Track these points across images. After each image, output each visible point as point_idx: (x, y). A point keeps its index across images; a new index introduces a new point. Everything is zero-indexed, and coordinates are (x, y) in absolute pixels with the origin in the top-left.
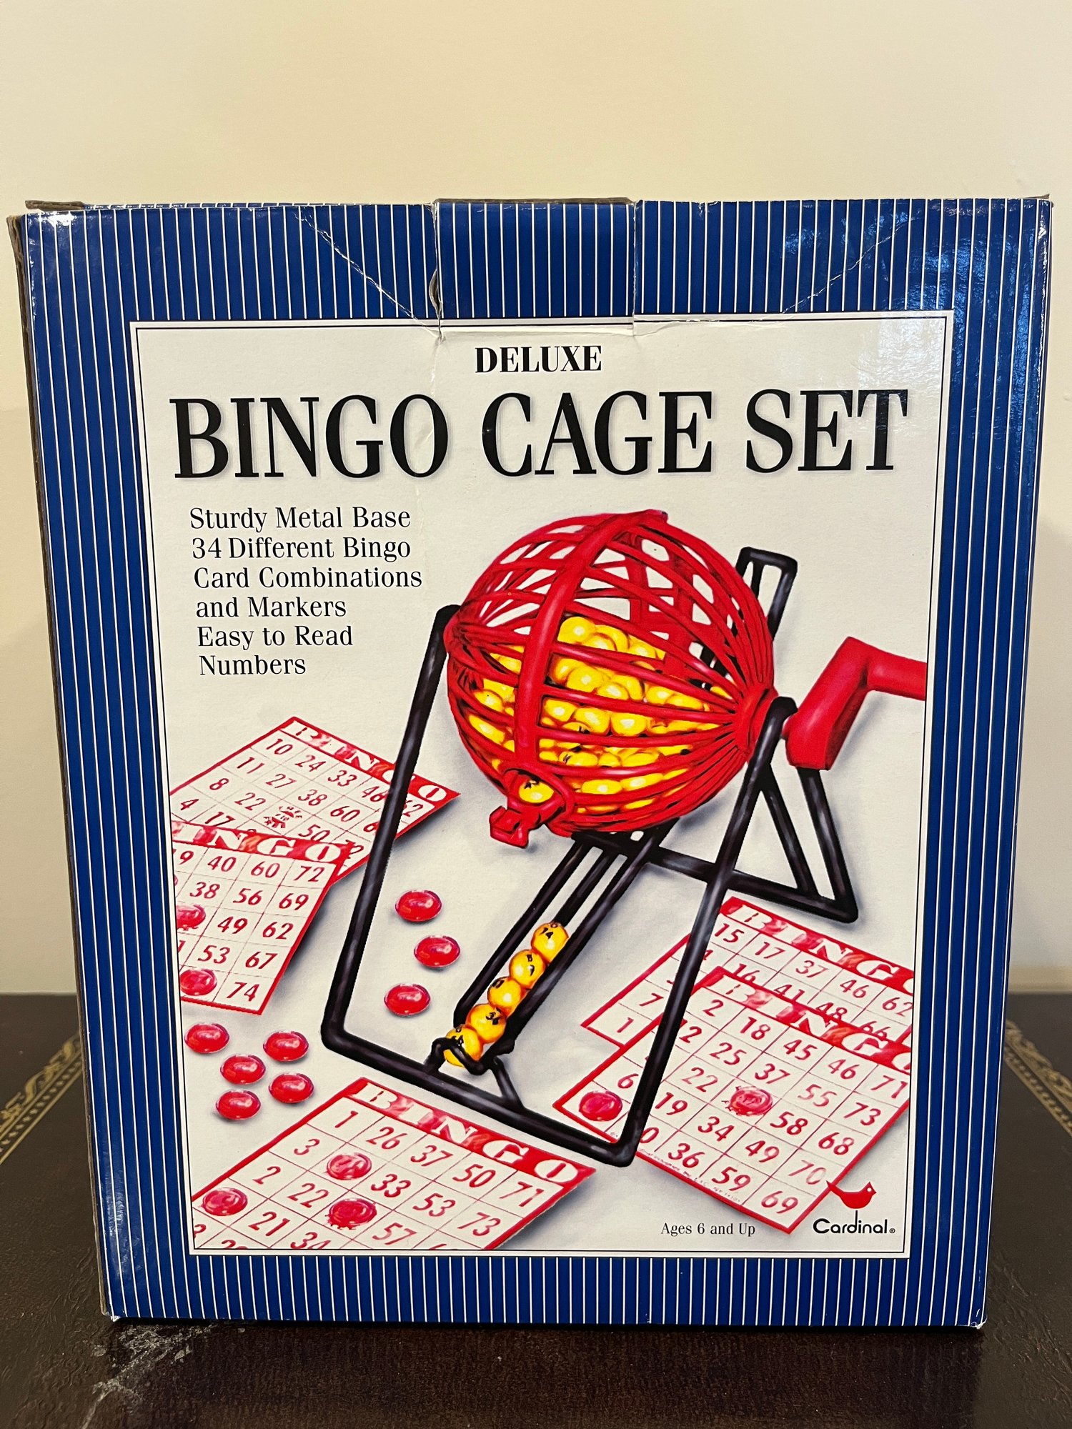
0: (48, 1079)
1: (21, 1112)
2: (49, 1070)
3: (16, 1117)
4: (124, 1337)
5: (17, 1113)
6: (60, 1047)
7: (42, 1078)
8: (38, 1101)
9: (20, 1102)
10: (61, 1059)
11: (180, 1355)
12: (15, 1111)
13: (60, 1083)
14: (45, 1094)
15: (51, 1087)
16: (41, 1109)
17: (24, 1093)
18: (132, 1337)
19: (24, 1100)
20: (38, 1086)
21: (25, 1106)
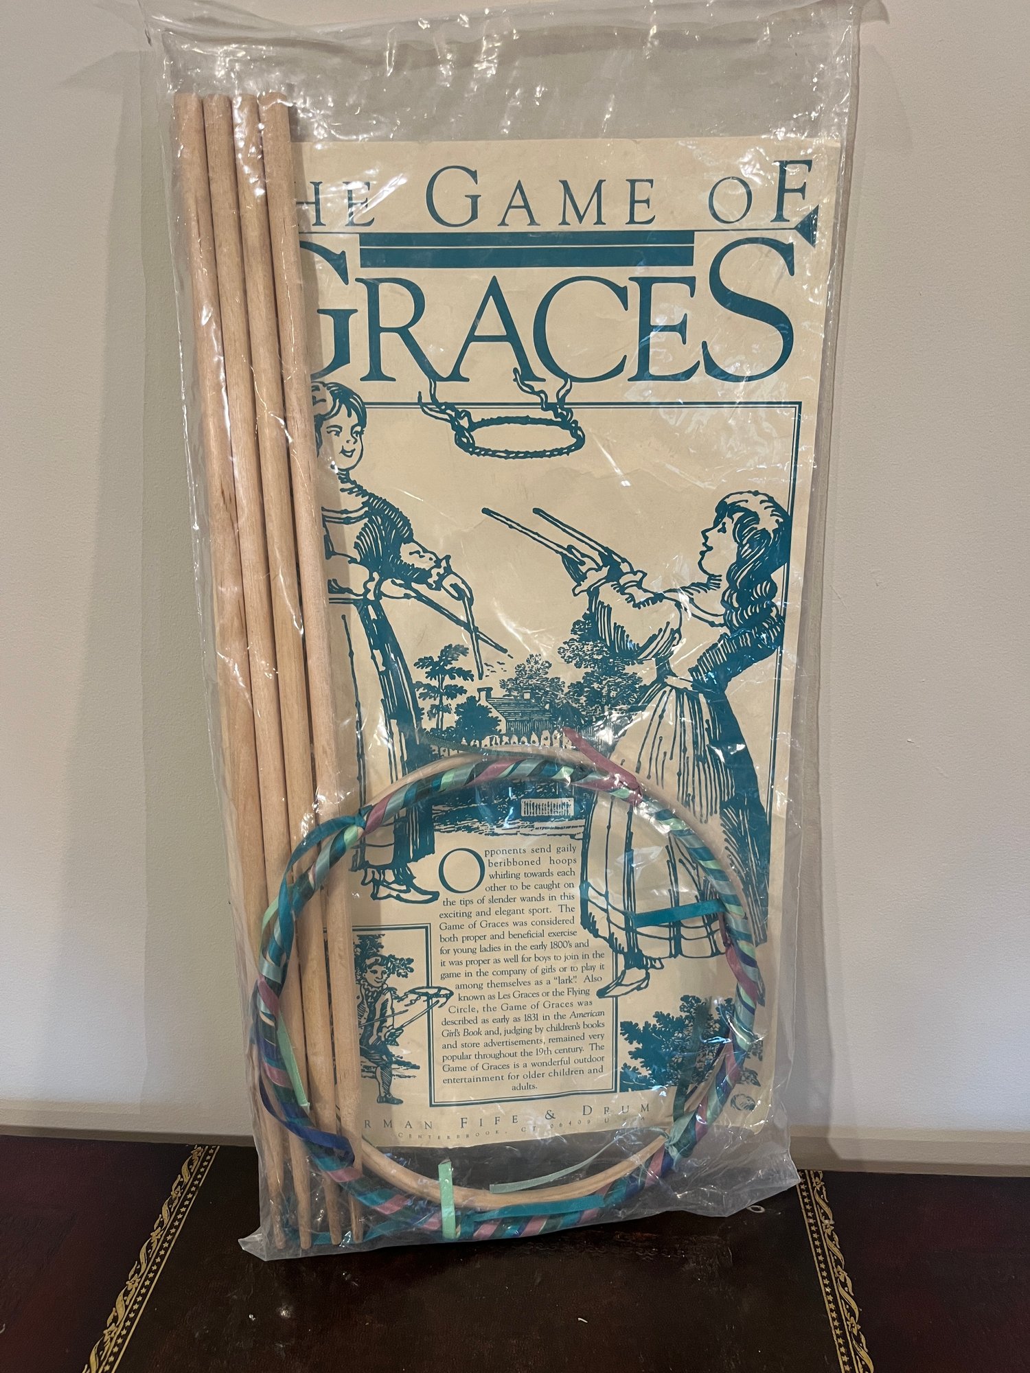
0: (154, 1246)
1: (139, 1283)
2: (155, 1235)
3: (136, 1289)
5: (136, 1284)
7: (150, 1244)
8: (150, 1271)
9: (137, 1271)
10: (162, 1223)
12: (135, 1281)
13: (162, 1252)
14: (152, 1265)
15: (156, 1257)
16: (152, 1280)
17: (139, 1263)
19: (140, 1269)
20: (148, 1255)
21: (141, 1277)
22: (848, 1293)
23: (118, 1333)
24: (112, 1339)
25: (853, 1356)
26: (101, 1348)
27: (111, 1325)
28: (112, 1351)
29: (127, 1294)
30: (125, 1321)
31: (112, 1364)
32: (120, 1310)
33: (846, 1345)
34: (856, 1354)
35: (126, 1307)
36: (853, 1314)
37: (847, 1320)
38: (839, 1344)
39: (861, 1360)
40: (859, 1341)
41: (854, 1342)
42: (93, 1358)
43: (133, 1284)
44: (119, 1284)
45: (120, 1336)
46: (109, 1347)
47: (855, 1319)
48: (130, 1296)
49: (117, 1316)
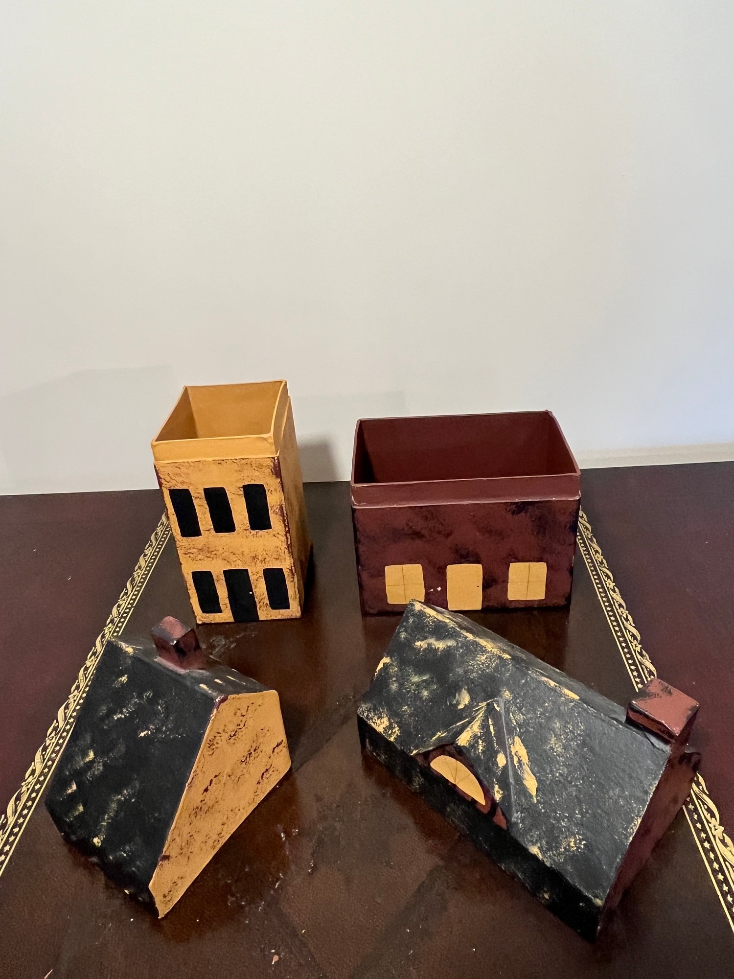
2: (159, 529)
3: (151, 553)
4: (212, 640)
5: (151, 551)
6: (161, 519)
7: (156, 534)
8: (158, 545)
9: (150, 545)
10: (162, 524)
11: (233, 646)
12: (149, 550)
16: (160, 549)
17: (151, 542)
18: (214, 641)
19: (152, 544)
20: (156, 538)
21: (153, 547)
22: (584, 520)
23: (142, 573)
24: (139, 576)
25: (589, 547)
26: (133, 580)
27: (137, 570)
28: (140, 581)
29: (145, 555)
30: (147, 567)
31: (141, 587)
32: (142, 562)
33: (584, 543)
34: (590, 546)
35: (146, 561)
36: (588, 529)
37: (584, 532)
38: (580, 543)
39: (594, 549)
40: (591, 540)
41: (589, 541)
42: (128, 585)
43: (149, 551)
44: (141, 552)
45: (144, 574)
46: (138, 580)
47: (589, 531)
48: (148, 556)
49: (141, 566)
